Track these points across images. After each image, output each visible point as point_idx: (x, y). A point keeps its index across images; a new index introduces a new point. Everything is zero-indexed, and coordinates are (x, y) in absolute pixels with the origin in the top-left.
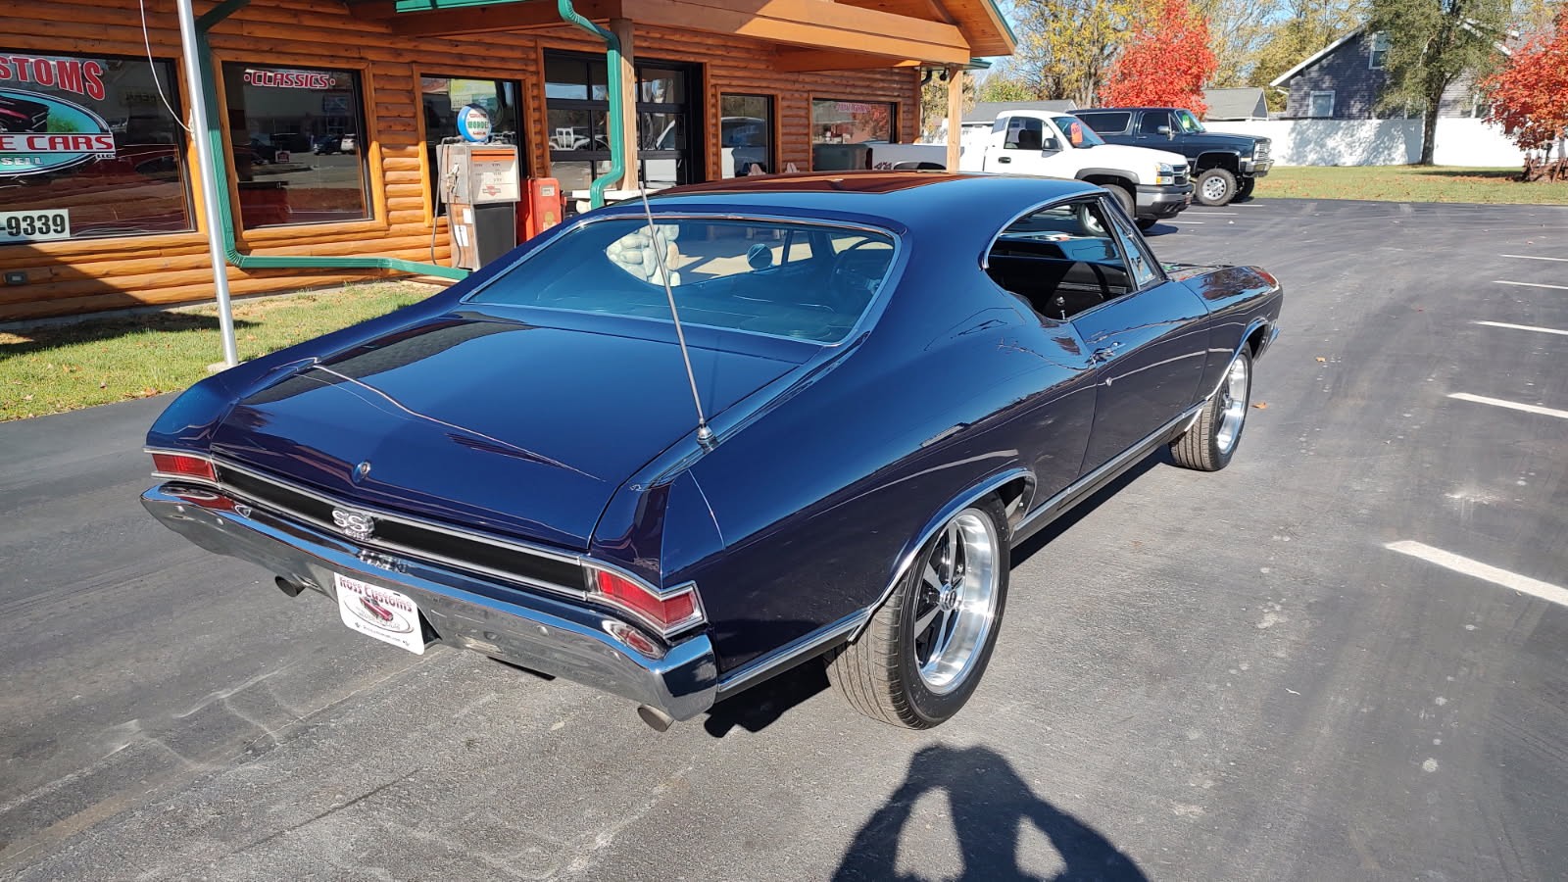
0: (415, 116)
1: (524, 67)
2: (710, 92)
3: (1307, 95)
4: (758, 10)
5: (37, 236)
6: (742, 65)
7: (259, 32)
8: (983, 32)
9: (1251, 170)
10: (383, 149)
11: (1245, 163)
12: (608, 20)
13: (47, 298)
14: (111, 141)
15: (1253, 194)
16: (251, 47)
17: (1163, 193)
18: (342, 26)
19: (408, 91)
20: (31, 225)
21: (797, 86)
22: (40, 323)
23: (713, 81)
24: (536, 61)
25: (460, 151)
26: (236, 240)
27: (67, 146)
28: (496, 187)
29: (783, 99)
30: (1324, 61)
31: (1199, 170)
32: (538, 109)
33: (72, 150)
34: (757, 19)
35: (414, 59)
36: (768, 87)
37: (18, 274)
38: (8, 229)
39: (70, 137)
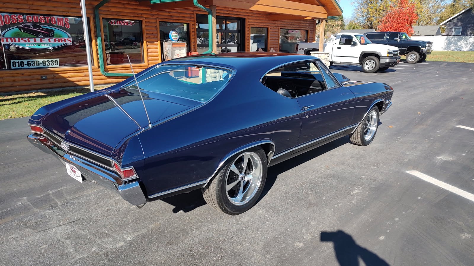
0: (157, 34)
1: (190, 19)
2: (247, 27)
3: (452, 28)
4: (256, 2)
5: (50, 66)
6: (258, 18)
7: (113, 9)
8: (332, 8)
9: (425, 52)
10: (148, 43)
11: (423, 50)
12: (209, 6)
13: (53, 83)
14: (71, 40)
15: (425, 60)
16: (111, 14)
17: (389, 59)
18: (137, 8)
19: (156, 26)
20: (49, 63)
21: (275, 25)
22: (50, 90)
23: (248, 23)
24: (194, 17)
25: (169, 44)
26: (104, 68)
27: (59, 41)
28: (180, 54)
29: (270, 29)
30: (459, 17)
31: (407, 52)
32: (194, 32)
33: (60, 42)
34: (256, 5)
35: (158, 17)
36: (266, 25)
37: (44, 76)
38: (43, 64)
39: (60, 39)
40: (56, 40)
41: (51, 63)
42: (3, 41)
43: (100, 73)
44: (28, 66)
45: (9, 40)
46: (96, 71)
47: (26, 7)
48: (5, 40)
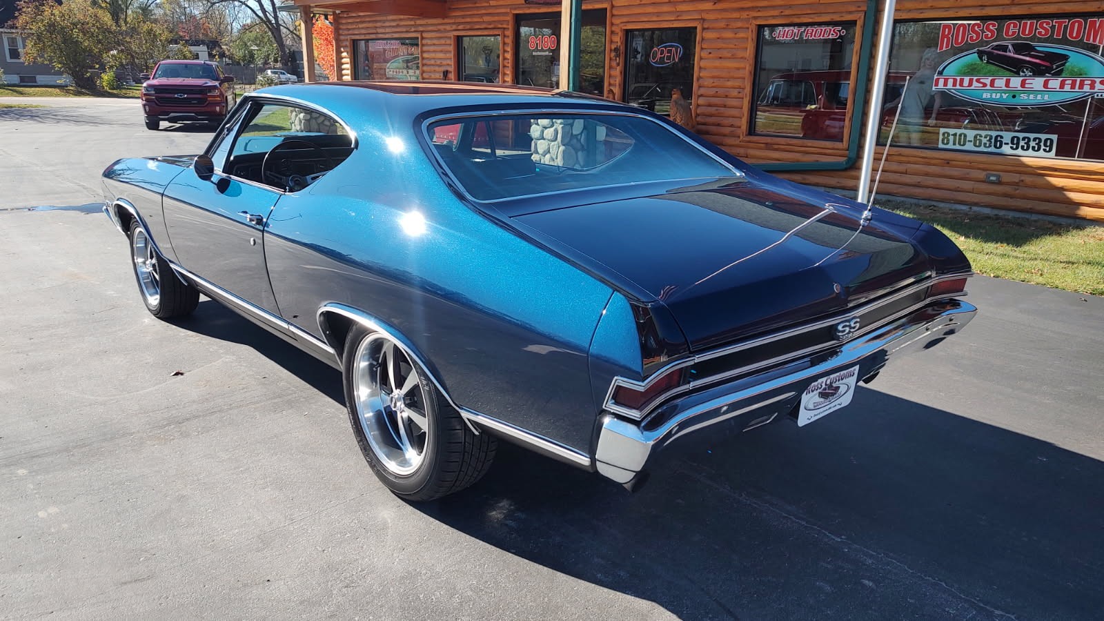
5: (1029, 153)
20: (1027, 143)
27: (1073, 86)
33: (1077, 90)
37: (993, 175)
38: (1010, 145)
39: (1078, 80)
40: (1067, 82)
41: (1034, 145)
42: (937, 84)
44: (975, 145)
45: (950, 82)
48: (941, 82)
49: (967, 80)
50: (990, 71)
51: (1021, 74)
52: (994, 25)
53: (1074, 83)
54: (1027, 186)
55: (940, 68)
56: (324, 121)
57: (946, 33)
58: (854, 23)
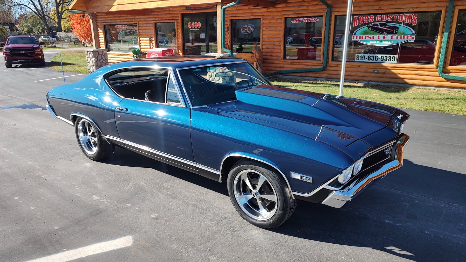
5: (388, 61)
13: (383, 78)
14: (414, 36)
20: (386, 58)
26: (444, 69)
27: (401, 38)
33: (402, 39)
37: (376, 70)
38: (381, 59)
39: (403, 35)
40: (399, 36)
41: (389, 59)
42: (353, 38)
43: (437, 73)
44: (368, 59)
45: (358, 37)
46: (433, 71)
47: (377, 8)
48: (355, 37)
49: (364, 36)
50: (372, 33)
51: (383, 34)
52: (373, 17)
53: (401, 36)
54: (388, 74)
55: (354, 33)
56: (103, 61)
57: (356, 20)
58: (322, 16)
